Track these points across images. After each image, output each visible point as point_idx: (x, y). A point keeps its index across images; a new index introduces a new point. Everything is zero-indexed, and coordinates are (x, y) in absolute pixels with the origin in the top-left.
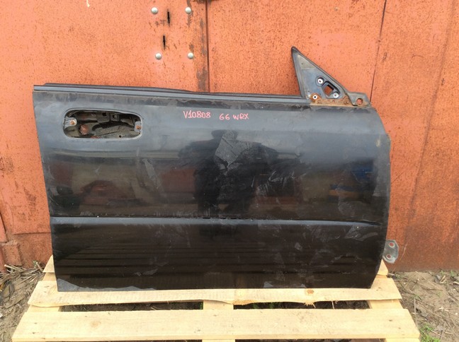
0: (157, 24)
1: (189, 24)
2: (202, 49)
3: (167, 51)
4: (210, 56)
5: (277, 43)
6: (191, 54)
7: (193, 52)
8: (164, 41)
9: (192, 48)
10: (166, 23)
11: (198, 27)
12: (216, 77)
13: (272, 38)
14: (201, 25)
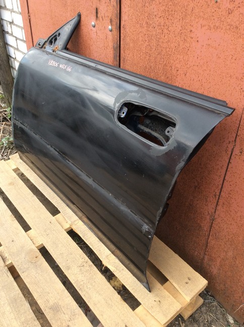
2: (116, 24)
3: (98, 22)
4: (122, 32)
5: (165, 31)
6: (110, 27)
7: (112, 25)
8: (97, 13)
9: (111, 21)
11: (115, 4)
12: (124, 52)
13: (162, 24)
14: (117, 3)
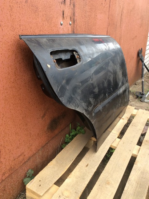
0: (61, 3)
1: (70, 5)
2: (73, 19)
3: (64, 20)
4: (75, 23)
7: (71, 21)
8: (63, 14)
10: (64, 4)
11: (73, 7)
